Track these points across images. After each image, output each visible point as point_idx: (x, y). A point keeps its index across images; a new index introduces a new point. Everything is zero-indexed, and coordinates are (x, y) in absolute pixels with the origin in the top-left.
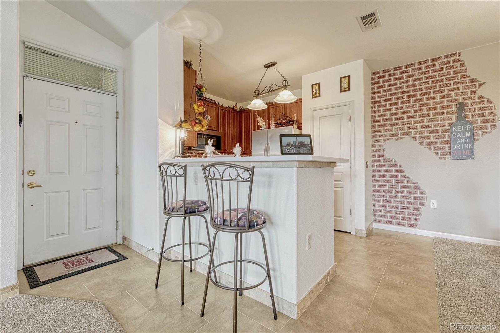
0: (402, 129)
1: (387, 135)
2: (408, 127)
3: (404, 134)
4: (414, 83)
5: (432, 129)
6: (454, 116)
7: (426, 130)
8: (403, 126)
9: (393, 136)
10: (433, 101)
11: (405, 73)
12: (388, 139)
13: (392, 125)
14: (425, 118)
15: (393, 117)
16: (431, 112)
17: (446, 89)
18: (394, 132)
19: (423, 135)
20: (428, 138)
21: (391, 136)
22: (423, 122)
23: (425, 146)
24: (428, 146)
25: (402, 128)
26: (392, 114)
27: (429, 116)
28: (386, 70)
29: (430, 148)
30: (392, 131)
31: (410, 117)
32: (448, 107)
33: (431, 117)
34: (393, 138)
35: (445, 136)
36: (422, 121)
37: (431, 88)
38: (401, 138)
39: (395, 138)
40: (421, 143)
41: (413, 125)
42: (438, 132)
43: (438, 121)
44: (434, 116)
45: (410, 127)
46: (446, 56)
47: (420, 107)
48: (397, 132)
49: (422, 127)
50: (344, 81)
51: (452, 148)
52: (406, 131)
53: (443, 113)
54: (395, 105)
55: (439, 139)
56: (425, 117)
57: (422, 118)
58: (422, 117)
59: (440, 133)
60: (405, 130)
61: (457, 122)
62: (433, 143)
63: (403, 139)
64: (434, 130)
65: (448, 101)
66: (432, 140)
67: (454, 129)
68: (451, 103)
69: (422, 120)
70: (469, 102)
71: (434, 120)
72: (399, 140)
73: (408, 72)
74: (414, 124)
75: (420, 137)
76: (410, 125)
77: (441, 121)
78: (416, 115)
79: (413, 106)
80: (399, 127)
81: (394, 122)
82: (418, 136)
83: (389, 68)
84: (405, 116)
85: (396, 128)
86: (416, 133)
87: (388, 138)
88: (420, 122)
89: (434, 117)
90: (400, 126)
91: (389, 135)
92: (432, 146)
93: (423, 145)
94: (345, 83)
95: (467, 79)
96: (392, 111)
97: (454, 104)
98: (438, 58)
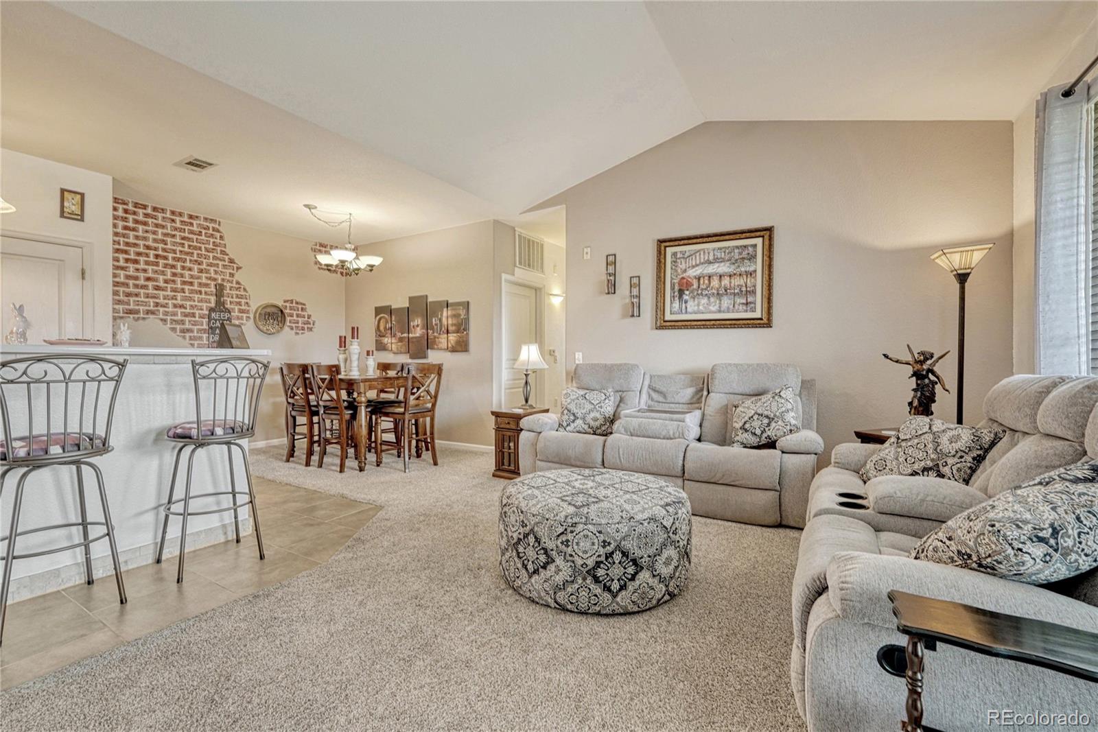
0: (146, 304)
1: (120, 311)
2: (154, 302)
3: (148, 312)
4: (165, 239)
5: (188, 311)
6: (213, 299)
7: (179, 311)
8: (147, 300)
9: (130, 313)
10: (190, 272)
11: (152, 218)
12: (122, 318)
13: (128, 295)
14: (179, 294)
15: (131, 282)
16: (187, 287)
17: (205, 261)
18: (132, 307)
19: (175, 318)
20: (183, 322)
21: (127, 313)
22: (176, 299)
23: (178, 334)
24: (183, 334)
25: (146, 302)
26: (129, 276)
27: (184, 292)
28: (119, 199)
29: (184, 337)
30: (128, 304)
31: (157, 288)
32: (207, 285)
33: (187, 294)
34: (129, 317)
35: (203, 322)
36: (174, 298)
37: (187, 254)
38: (144, 318)
39: (134, 318)
40: (174, 330)
41: (161, 301)
42: (195, 317)
43: (194, 301)
44: (190, 293)
45: (157, 303)
46: (206, 219)
47: (173, 276)
48: (137, 308)
49: (175, 306)
50: (70, 198)
51: (211, 340)
52: (152, 308)
53: (200, 292)
54: (134, 264)
55: (196, 325)
56: (179, 292)
57: (175, 294)
58: (176, 292)
59: (197, 319)
60: (150, 306)
61: (216, 307)
62: (189, 330)
63: (147, 321)
64: (189, 313)
65: (207, 278)
66: (187, 326)
67: (213, 315)
68: (209, 282)
69: (175, 296)
70: (228, 285)
71: (191, 299)
72: (141, 322)
73: (155, 219)
74: (164, 299)
75: (171, 319)
76: (157, 301)
77: (199, 302)
78: (167, 287)
79: (163, 273)
80: (139, 299)
81: (132, 290)
82: (169, 318)
83: (125, 199)
84: (150, 284)
85: (134, 301)
86: (166, 313)
87: (121, 315)
88: (172, 299)
89: (191, 295)
90: (142, 299)
91: (123, 310)
92: (188, 335)
93: (176, 332)
94: (73, 204)
95: (226, 257)
96: (129, 271)
97: (213, 283)
98: (197, 217)
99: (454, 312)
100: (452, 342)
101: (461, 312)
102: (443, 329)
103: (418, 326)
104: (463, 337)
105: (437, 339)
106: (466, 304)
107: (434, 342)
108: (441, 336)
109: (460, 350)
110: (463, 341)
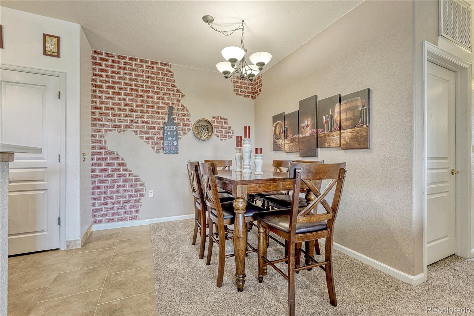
0: (125, 121)
1: (109, 126)
2: (130, 120)
3: (126, 126)
4: (137, 78)
5: (151, 125)
6: (166, 117)
7: (146, 125)
8: (125, 118)
9: (116, 127)
10: (152, 100)
11: (129, 65)
12: (111, 130)
13: (114, 115)
14: (145, 114)
15: (116, 107)
16: (150, 110)
17: (161, 92)
18: (116, 123)
19: (143, 130)
20: (147, 133)
21: (114, 127)
22: (143, 118)
23: (145, 140)
24: (147, 141)
25: (125, 120)
26: (115, 103)
27: (148, 113)
28: (109, 54)
29: (148, 143)
30: (114, 121)
31: (132, 110)
32: (162, 108)
33: (150, 114)
34: (115, 130)
35: (160, 133)
36: (142, 117)
37: (150, 87)
38: (124, 131)
39: (118, 130)
40: (142, 138)
41: (134, 119)
42: (155, 129)
43: (155, 119)
44: (152, 114)
45: (132, 120)
46: (162, 64)
47: (141, 103)
48: (120, 124)
49: (143, 122)
50: (50, 41)
51: (165, 144)
52: (128, 124)
53: (158, 113)
54: (118, 95)
55: (155, 135)
56: (145, 113)
57: (143, 114)
58: (143, 113)
59: (156, 130)
60: (127, 123)
61: (168, 122)
62: (151, 138)
63: (126, 132)
64: (152, 127)
65: (162, 103)
66: (150, 135)
67: (166, 127)
68: (164, 106)
69: (143, 115)
70: (176, 107)
71: (152, 117)
72: (122, 133)
73: (131, 65)
74: (136, 118)
75: (140, 131)
76: (132, 119)
77: (157, 119)
78: (138, 110)
79: (135, 101)
80: (121, 118)
81: (116, 112)
82: (139, 130)
83: (113, 53)
84: (128, 108)
85: (118, 119)
86: (137, 127)
87: (110, 128)
88: (141, 117)
89: (152, 115)
90: (123, 118)
91: (111, 125)
92: (150, 141)
93: (143, 139)
94: (52, 45)
95: (175, 89)
96: (115, 100)
97: (166, 106)
98: (156, 63)
99: (349, 105)
100: (346, 138)
101: (359, 103)
102: (335, 126)
103: (307, 126)
104: (361, 132)
105: (327, 137)
106: (367, 91)
107: (325, 140)
108: (333, 133)
109: (358, 146)
110: (362, 137)
